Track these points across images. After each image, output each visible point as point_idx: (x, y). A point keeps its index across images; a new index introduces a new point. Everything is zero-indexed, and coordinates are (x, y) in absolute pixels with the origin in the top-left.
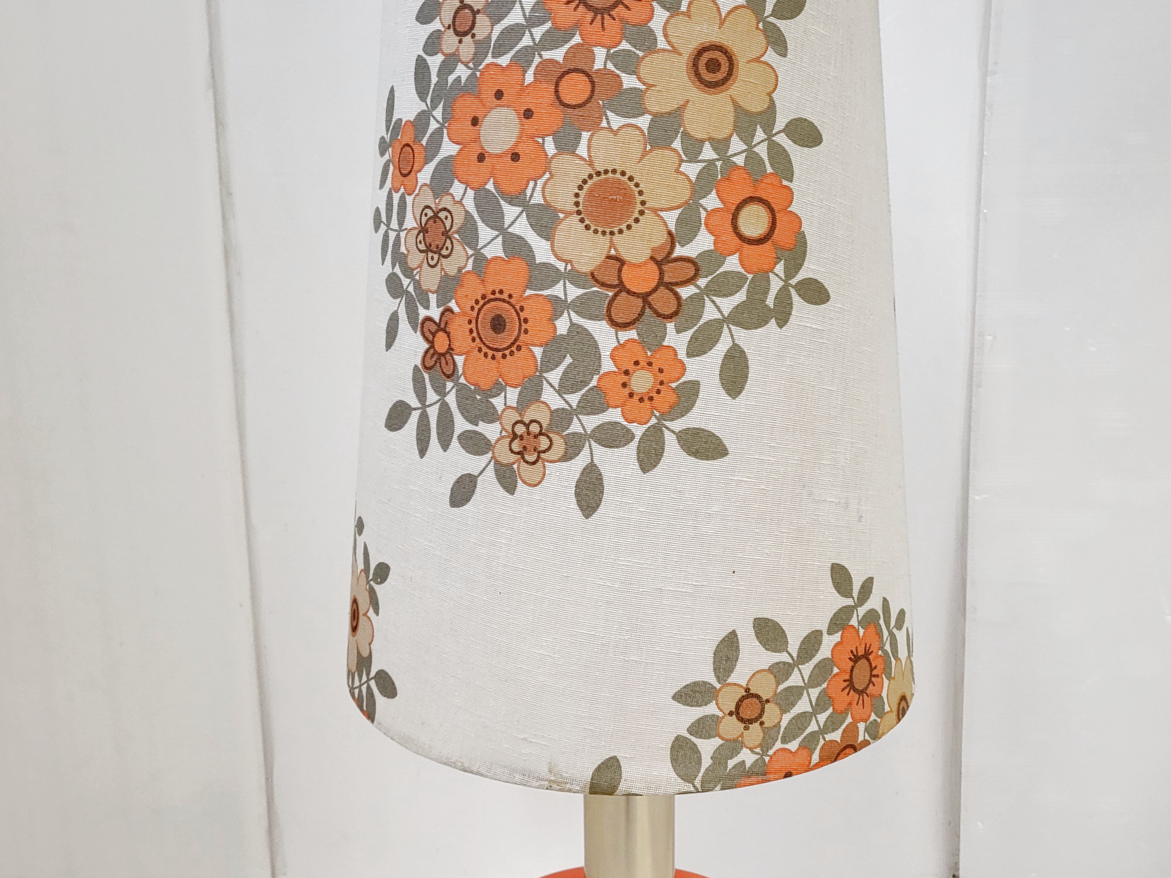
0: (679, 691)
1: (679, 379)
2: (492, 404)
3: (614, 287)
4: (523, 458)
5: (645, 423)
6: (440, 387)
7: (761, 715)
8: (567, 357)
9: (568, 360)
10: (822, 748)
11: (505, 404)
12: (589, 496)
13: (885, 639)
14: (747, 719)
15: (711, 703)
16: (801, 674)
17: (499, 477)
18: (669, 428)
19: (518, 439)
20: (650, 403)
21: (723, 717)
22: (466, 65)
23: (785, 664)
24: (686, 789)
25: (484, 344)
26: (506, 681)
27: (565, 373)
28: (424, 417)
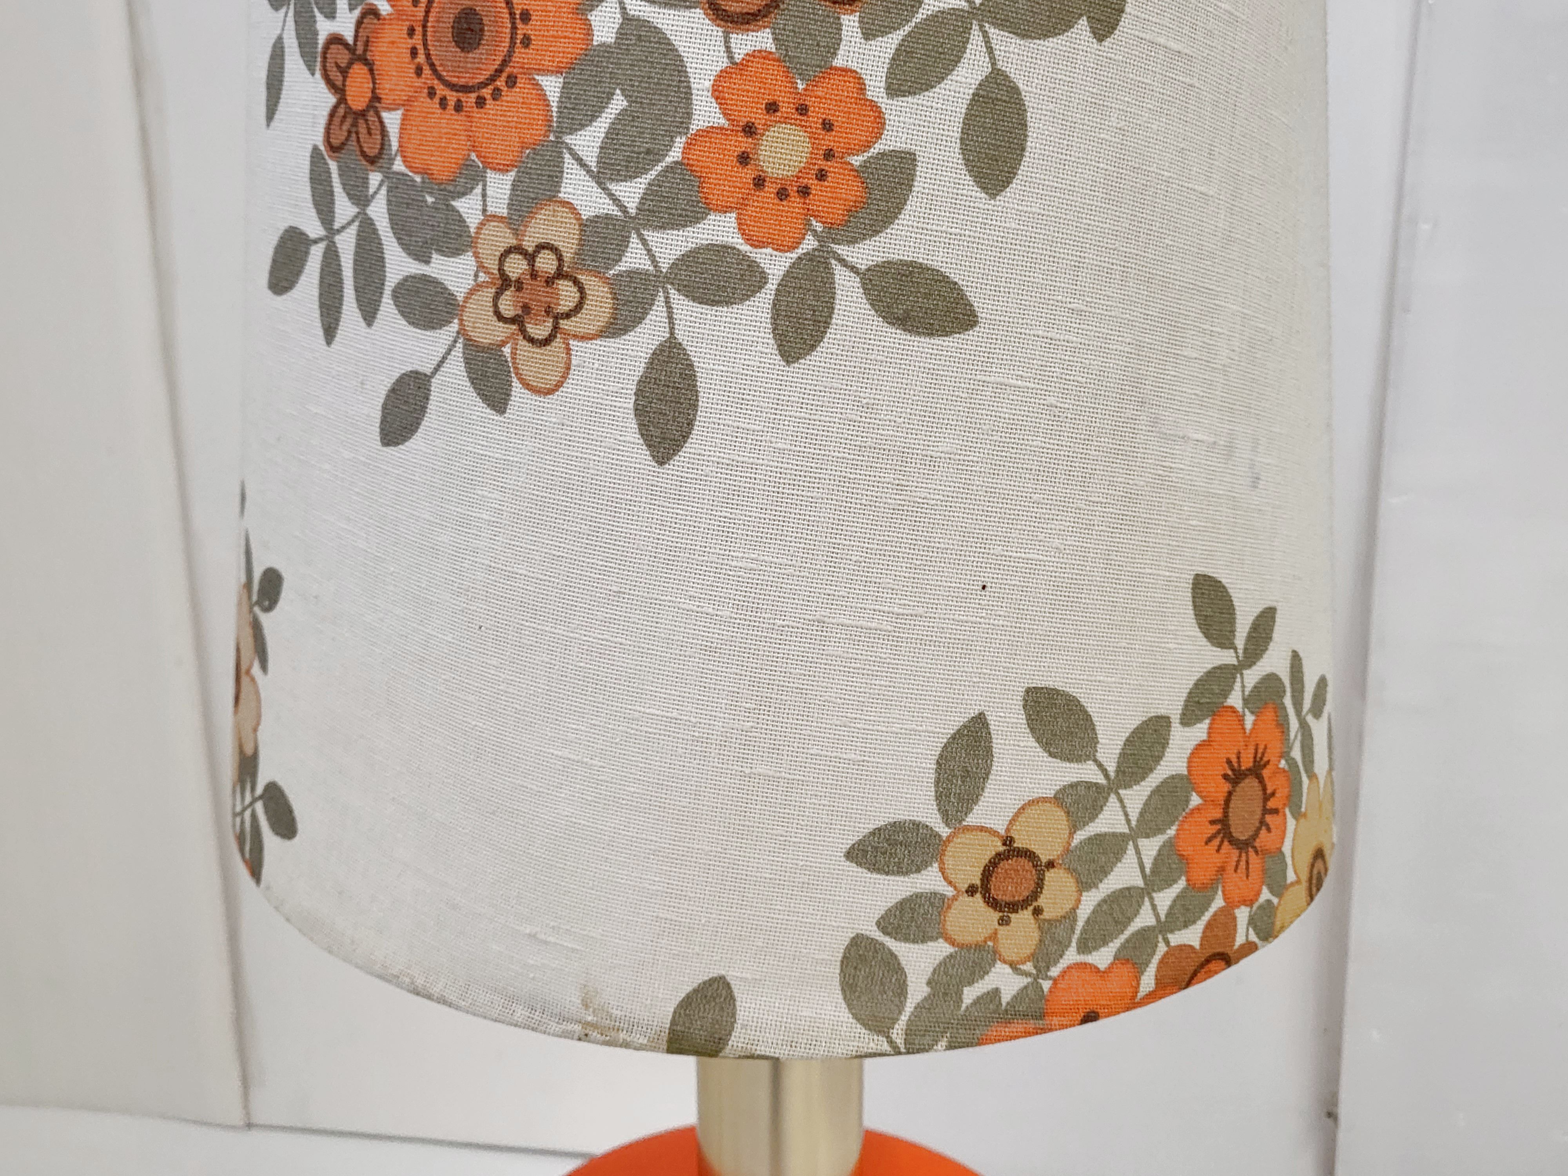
0: (860, 842)
1: (868, 146)
2: (458, 211)
4: (523, 331)
5: (792, 248)
6: (358, 186)
7: (1035, 895)
8: (615, 97)
9: (618, 103)
10: (1162, 962)
11: (484, 211)
12: (665, 414)
13: (1292, 735)
14: (1006, 903)
15: (930, 868)
16: (1123, 807)
17: (474, 376)
18: (844, 260)
19: (513, 289)
20: (802, 201)
21: (955, 898)
23: (1089, 788)
24: (873, 1047)
25: (440, 78)
26: (493, 813)
27: (612, 134)
28: (331, 256)
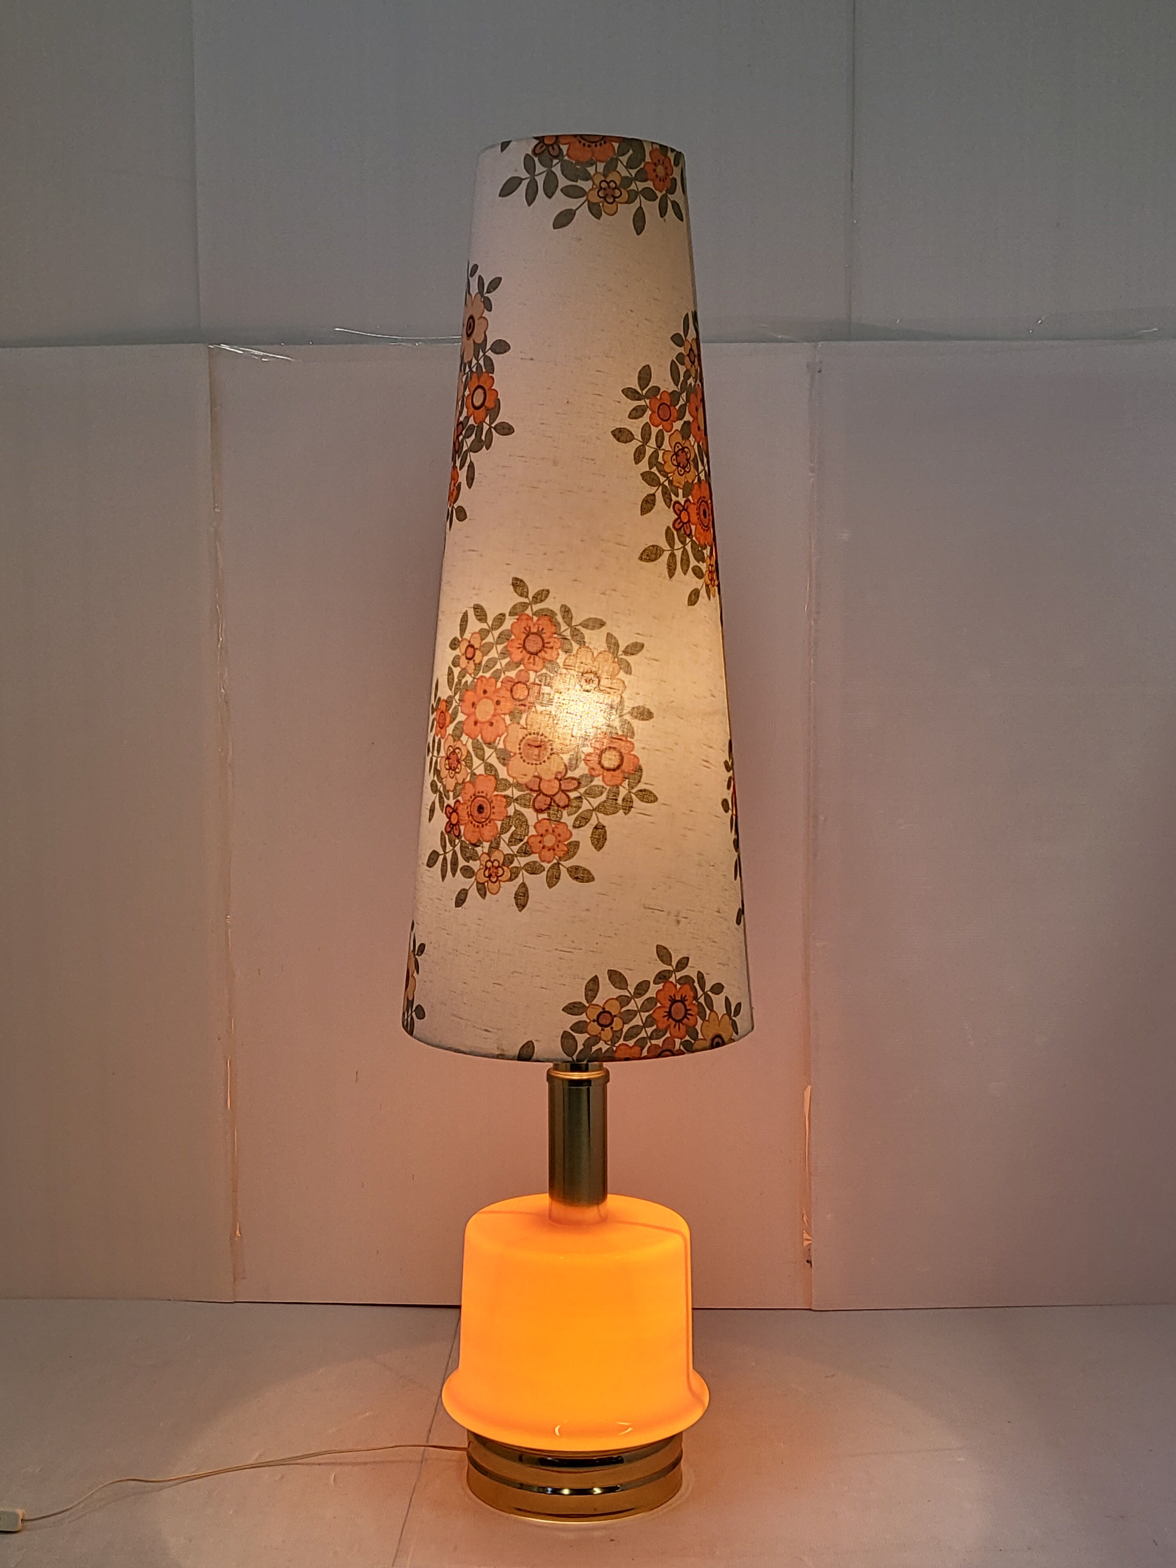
0: (566, 1007)
1: (569, 839)
2: (477, 851)
3: (536, 791)
4: (490, 879)
5: (551, 862)
6: (453, 842)
7: (611, 1023)
9: (513, 828)
10: (649, 1048)
11: (482, 851)
12: (521, 900)
13: (700, 997)
14: (603, 1025)
15: (583, 1014)
16: (636, 1003)
17: (479, 890)
18: (563, 865)
19: (488, 870)
20: (553, 851)
21: (590, 1022)
22: (470, 674)
23: (626, 997)
25: (474, 819)
27: (512, 835)
28: (445, 859)
